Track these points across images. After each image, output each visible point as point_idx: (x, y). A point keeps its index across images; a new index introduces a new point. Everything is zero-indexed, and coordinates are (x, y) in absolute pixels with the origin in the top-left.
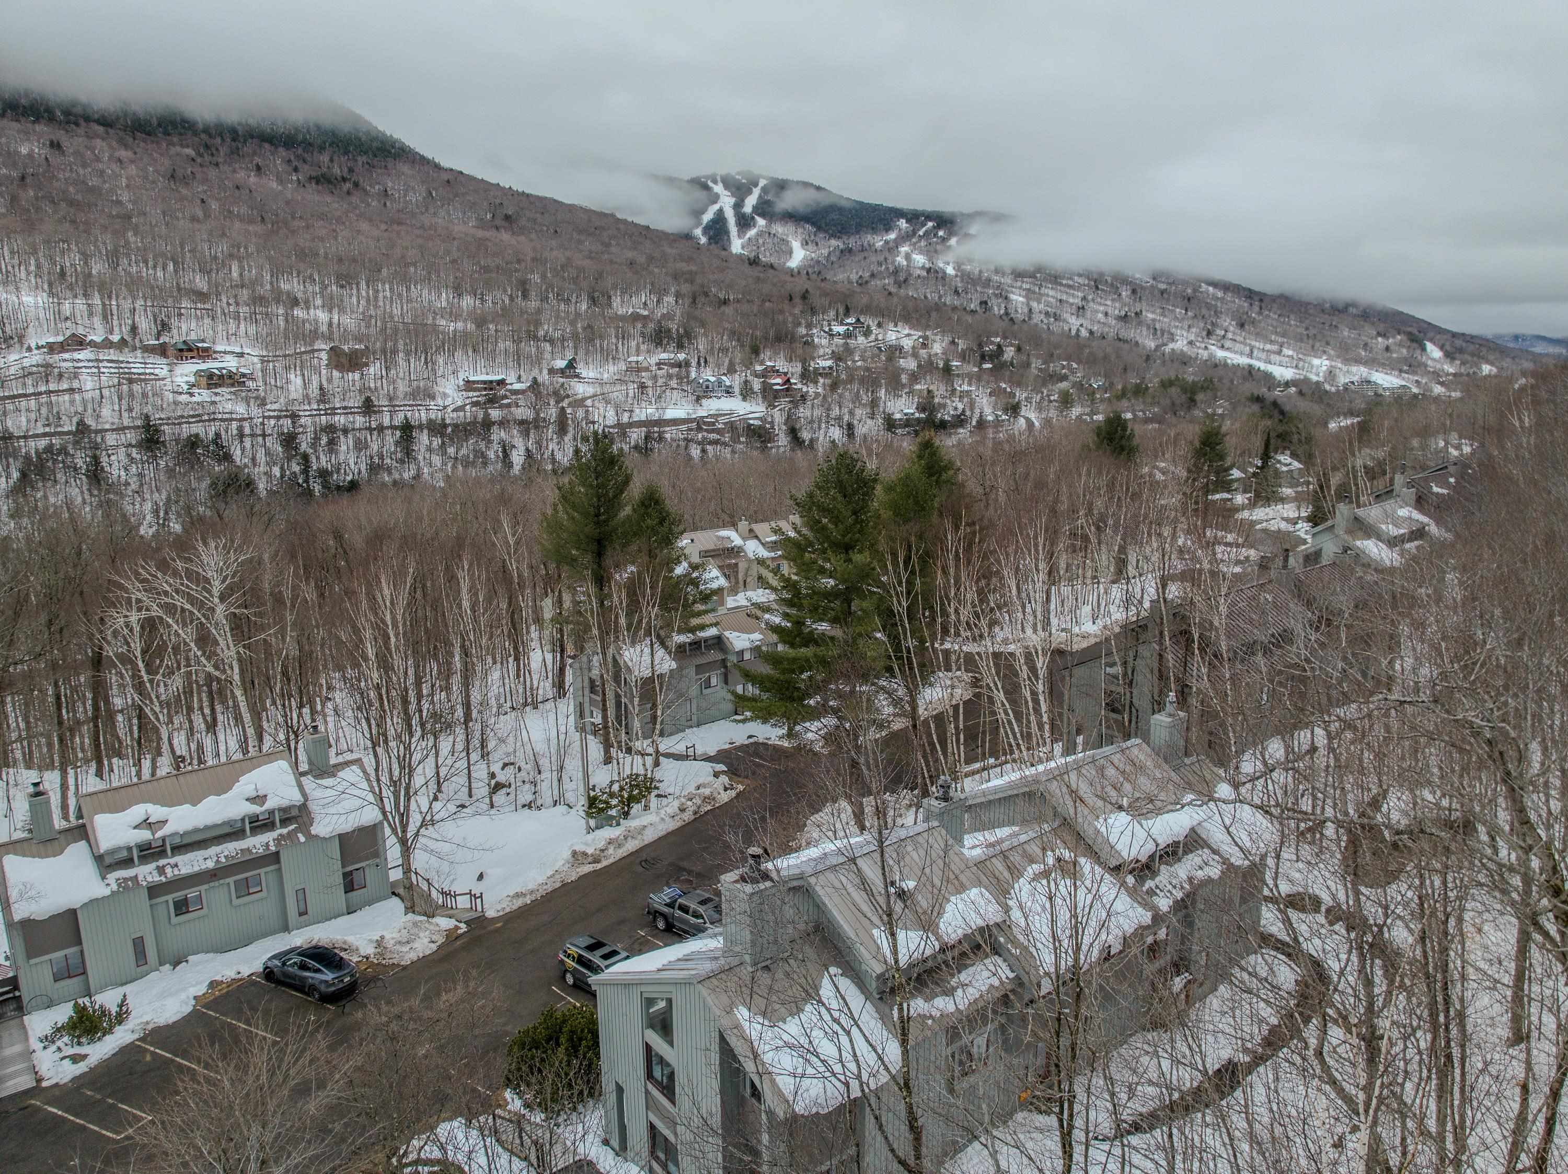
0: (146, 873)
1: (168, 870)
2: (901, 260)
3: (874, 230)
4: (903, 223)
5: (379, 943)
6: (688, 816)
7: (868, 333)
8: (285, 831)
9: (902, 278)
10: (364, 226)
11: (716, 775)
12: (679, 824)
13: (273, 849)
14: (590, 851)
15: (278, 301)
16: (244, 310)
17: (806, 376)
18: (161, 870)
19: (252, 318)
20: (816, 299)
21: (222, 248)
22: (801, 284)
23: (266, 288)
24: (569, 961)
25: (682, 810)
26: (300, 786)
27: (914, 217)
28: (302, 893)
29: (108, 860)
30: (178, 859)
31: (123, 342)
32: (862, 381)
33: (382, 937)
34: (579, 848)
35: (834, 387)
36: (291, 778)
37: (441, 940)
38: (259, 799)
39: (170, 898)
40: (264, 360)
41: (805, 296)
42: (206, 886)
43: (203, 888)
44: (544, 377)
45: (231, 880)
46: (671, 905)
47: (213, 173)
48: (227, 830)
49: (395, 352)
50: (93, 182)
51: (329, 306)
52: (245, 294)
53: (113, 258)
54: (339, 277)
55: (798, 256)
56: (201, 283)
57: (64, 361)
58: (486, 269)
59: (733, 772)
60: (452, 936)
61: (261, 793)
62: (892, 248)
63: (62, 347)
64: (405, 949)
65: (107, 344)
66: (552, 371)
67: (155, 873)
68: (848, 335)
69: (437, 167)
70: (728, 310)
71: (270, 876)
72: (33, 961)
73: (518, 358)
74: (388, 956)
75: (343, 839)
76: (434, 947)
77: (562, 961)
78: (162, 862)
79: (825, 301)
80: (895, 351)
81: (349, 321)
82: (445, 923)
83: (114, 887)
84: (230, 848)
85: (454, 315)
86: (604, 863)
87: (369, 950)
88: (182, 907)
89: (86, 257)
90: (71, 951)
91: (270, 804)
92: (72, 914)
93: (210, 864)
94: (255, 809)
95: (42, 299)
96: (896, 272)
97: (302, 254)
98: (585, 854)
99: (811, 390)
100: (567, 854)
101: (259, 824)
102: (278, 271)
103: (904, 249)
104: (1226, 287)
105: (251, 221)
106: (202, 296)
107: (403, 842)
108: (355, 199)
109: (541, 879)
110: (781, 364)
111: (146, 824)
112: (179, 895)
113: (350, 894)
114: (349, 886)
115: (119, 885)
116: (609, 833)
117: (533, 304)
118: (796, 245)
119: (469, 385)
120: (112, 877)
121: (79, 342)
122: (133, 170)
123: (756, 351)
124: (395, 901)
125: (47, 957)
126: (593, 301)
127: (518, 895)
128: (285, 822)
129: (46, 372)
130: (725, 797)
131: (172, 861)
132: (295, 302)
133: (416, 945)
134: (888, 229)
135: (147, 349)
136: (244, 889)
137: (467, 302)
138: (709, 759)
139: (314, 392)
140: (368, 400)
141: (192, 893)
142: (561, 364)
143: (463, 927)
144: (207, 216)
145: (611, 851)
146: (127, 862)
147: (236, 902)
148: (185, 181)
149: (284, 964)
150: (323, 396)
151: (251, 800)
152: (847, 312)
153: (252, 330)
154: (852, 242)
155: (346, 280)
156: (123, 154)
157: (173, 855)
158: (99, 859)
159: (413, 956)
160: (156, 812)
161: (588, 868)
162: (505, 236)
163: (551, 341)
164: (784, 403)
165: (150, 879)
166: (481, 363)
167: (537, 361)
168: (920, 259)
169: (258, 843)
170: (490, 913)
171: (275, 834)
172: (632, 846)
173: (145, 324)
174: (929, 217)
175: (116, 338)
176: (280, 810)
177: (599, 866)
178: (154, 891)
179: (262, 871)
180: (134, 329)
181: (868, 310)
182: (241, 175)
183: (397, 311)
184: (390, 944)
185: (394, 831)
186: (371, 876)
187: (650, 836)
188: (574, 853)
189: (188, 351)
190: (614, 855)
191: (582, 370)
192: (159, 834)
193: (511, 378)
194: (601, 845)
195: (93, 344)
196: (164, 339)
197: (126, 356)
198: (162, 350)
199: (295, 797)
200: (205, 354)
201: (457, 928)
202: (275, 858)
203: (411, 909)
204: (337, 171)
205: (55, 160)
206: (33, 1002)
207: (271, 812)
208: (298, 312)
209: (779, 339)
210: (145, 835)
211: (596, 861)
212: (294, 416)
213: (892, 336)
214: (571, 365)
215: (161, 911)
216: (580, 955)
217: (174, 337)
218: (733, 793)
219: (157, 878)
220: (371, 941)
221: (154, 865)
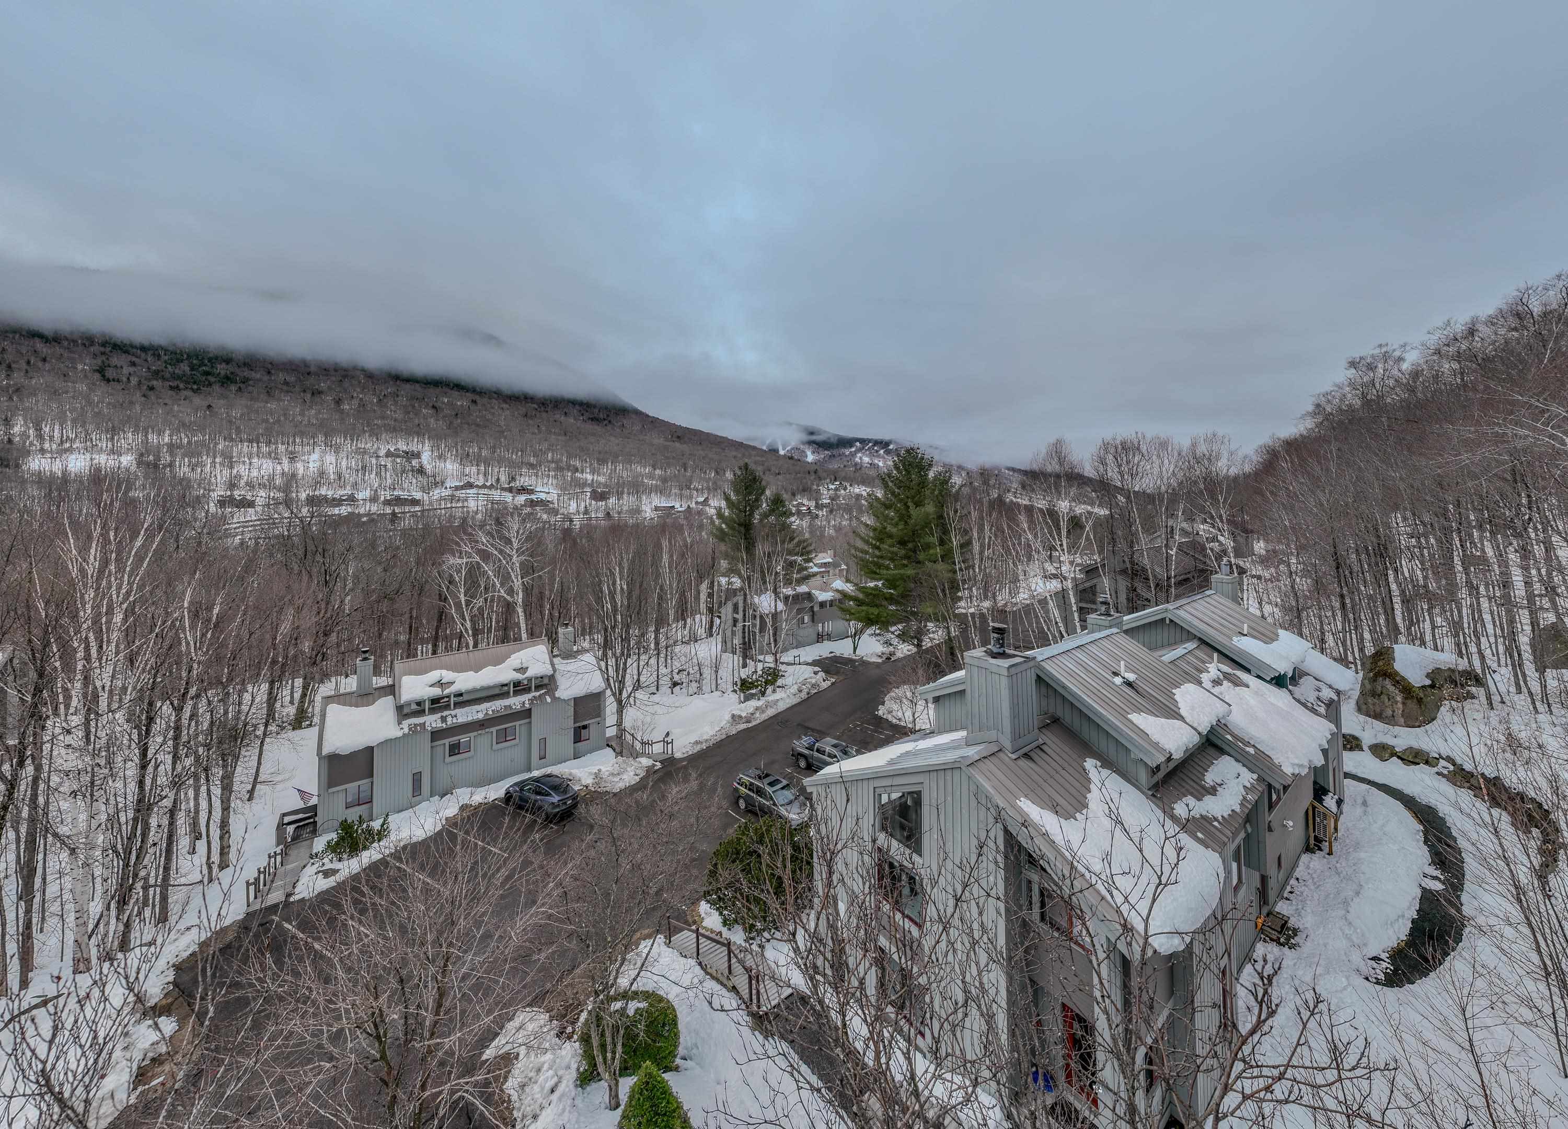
0: (432, 721)
1: (449, 719)
2: (857, 460)
3: (845, 447)
4: (858, 444)
5: (597, 775)
6: (804, 695)
7: (845, 489)
8: (537, 694)
9: (858, 467)
10: (612, 439)
11: (816, 673)
12: (799, 700)
13: (527, 706)
14: (744, 715)
15: (568, 470)
16: (552, 473)
17: (818, 507)
18: (444, 719)
19: (555, 477)
20: (820, 473)
21: (545, 446)
22: (815, 467)
23: (563, 464)
24: (743, 790)
25: (800, 691)
26: (553, 665)
27: (863, 441)
28: (544, 741)
29: (406, 711)
30: (458, 711)
31: (492, 486)
32: (844, 510)
33: (599, 770)
34: (737, 712)
35: (831, 511)
36: (546, 657)
37: (643, 774)
38: (522, 670)
39: (447, 742)
40: (559, 496)
41: (815, 472)
42: (475, 733)
43: (472, 735)
44: (693, 505)
45: (494, 729)
46: (810, 748)
47: (544, 415)
48: (497, 691)
49: (622, 493)
50: (490, 417)
51: (593, 472)
52: (553, 465)
53: (493, 449)
54: (598, 460)
55: (810, 457)
56: (532, 460)
57: (461, 494)
58: (667, 458)
59: (827, 671)
60: (650, 771)
61: (524, 666)
62: (853, 455)
63: (462, 488)
64: (616, 779)
65: (484, 486)
66: (697, 503)
67: (439, 721)
68: (836, 489)
69: (647, 416)
70: (780, 477)
71: (523, 728)
72: (331, 790)
73: (681, 497)
74: (603, 784)
75: (577, 701)
76: (637, 779)
77: (736, 790)
78: (445, 713)
79: (825, 474)
80: (859, 497)
81: (602, 479)
82: (645, 762)
83: (406, 730)
84: (497, 705)
85: (651, 476)
86: (754, 723)
87: (589, 781)
88: (455, 749)
89: (480, 449)
90: (364, 782)
91: (529, 674)
92: (370, 750)
93: (481, 716)
94: (519, 676)
95: (456, 466)
96: (856, 464)
97: (582, 449)
98: (740, 717)
99: (820, 513)
100: (728, 717)
101: (519, 688)
102: (570, 457)
103: (859, 455)
104: (1013, 470)
105: (559, 435)
106: (532, 466)
107: (619, 702)
108: (609, 427)
109: (712, 733)
110: (805, 502)
111: (440, 684)
112: (454, 739)
113: (579, 744)
114: (577, 739)
115: (410, 729)
116: (753, 704)
117: (689, 474)
118: (809, 453)
119: (657, 509)
120: (406, 724)
121: (470, 485)
122: (508, 412)
123: (794, 495)
124: (609, 750)
125: (343, 787)
126: (717, 473)
127: (697, 743)
128: (538, 688)
129: (452, 498)
130: (825, 685)
131: (453, 713)
132: (577, 470)
133: (625, 776)
134: (851, 447)
135: (503, 489)
136: (503, 737)
137: (658, 472)
138: (808, 664)
139: (582, 508)
140: (608, 514)
141: (464, 739)
142: (701, 499)
143: (659, 765)
144: (540, 432)
145: (757, 715)
146: (420, 713)
147: (495, 747)
148: (531, 417)
149: (522, 790)
150: (586, 512)
151: (517, 670)
152: (835, 480)
153: (555, 482)
154: (835, 452)
155: (602, 461)
156: (505, 406)
157: (455, 708)
158: (399, 708)
159: (621, 785)
160: (447, 675)
161: (743, 726)
162: (677, 445)
163: (697, 490)
164: (808, 519)
165: (434, 725)
166: (663, 498)
167: (691, 497)
168: (866, 459)
169: (516, 702)
170: (678, 755)
171: (530, 696)
172: (771, 712)
173: (503, 478)
174: (870, 441)
175: (488, 484)
176: (536, 678)
177: (750, 725)
178: (436, 735)
179: (517, 723)
180: (498, 480)
181: (846, 479)
182: (557, 416)
183: (625, 475)
184: (605, 774)
185: (614, 694)
186: (593, 729)
187: (782, 706)
188: (733, 716)
189: (523, 490)
190: (760, 718)
191: (711, 502)
192: (447, 692)
193: (677, 506)
194: (751, 710)
195: (477, 486)
196: (512, 485)
197: (493, 492)
198: (510, 490)
199: (546, 669)
200: (531, 492)
201: (654, 765)
202: (527, 714)
203: (620, 754)
204: (601, 416)
205: (473, 407)
206: (325, 825)
207: (530, 680)
208: (578, 475)
209: (804, 490)
210: (437, 692)
211: (748, 722)
212: (571, 521)
213: (857, 491)
214: (706, 500)
215: (439, 750)
216: (751, 784)
217: (517, 484)
218: (829, 683)
219: (440, 725)
220: (590, 773)
221: (439, 715)
